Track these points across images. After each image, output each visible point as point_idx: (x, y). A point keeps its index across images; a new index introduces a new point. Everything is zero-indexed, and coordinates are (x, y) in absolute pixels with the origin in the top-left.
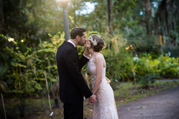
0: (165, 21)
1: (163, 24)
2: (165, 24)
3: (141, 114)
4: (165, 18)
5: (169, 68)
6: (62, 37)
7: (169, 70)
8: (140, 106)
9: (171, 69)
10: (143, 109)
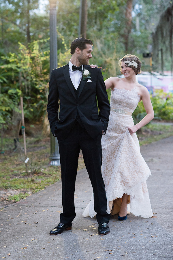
0: (169, 38)
1: (164, 43)
2: (167, 43)
3: (158, 170)
4: (168, 33)
5: (164, 107)
6: (36, 49)
7: (164, 110)
8: (150, 158)
9: (167, 107)
10: (154, 162)
